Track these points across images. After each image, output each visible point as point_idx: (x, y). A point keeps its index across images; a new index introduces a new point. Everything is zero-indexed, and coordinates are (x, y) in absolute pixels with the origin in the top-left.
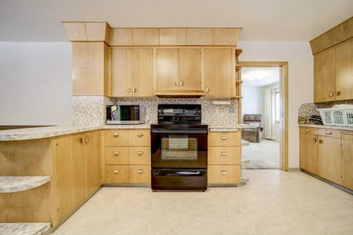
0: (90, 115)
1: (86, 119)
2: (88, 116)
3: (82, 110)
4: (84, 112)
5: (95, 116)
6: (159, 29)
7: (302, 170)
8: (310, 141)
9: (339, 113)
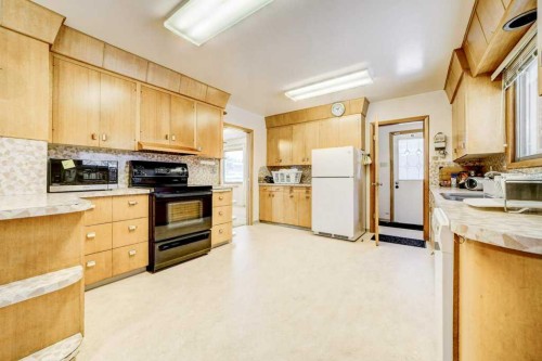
6: (149, 62)
7: (261, 221)
8: (266, 197)
9: (282, 175)
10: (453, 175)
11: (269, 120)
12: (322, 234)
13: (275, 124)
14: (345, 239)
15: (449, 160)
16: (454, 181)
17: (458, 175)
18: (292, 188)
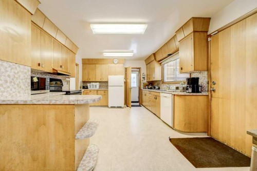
0: (18, 85)
1: (14, 90)
2: (16, 86)
3: (8, 79)
4: (11, 82)
5: (23, 87)
6: (58, 29)
9: (93, 85)
10: (147, 85)
11: (83, 60)
12: (112, 107)
13: (87, 62)
14: (120, 107)
15: (145, 81)
16: (147, 87)
17: (148, 85)
18: (97, 91)
